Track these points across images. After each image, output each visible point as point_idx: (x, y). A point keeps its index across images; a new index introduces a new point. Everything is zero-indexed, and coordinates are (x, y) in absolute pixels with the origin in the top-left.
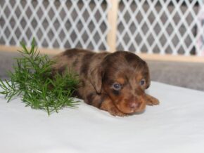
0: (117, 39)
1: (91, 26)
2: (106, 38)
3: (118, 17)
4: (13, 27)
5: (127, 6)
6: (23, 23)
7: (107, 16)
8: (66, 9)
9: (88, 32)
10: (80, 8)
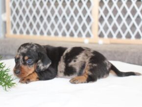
0: (99, 28)
1: (80, 19)
2: (91, 28)
3: (99, 12)
5: (106, 3)
9: (78, 24)
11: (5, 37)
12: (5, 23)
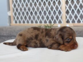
0: (66, 17)
3: (66, 8)
5: (70, 2)
7: (61, 8)
12: (10, 17)
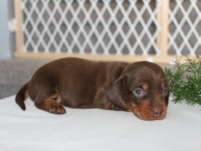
2: (156, 41)
3: (169, 16)
4: (52, 32)
6: (64, 27)
7: (156, 16)
8: (110, 10)
10: (126, 9)
11: (13, 57)
12: (13, 34)
